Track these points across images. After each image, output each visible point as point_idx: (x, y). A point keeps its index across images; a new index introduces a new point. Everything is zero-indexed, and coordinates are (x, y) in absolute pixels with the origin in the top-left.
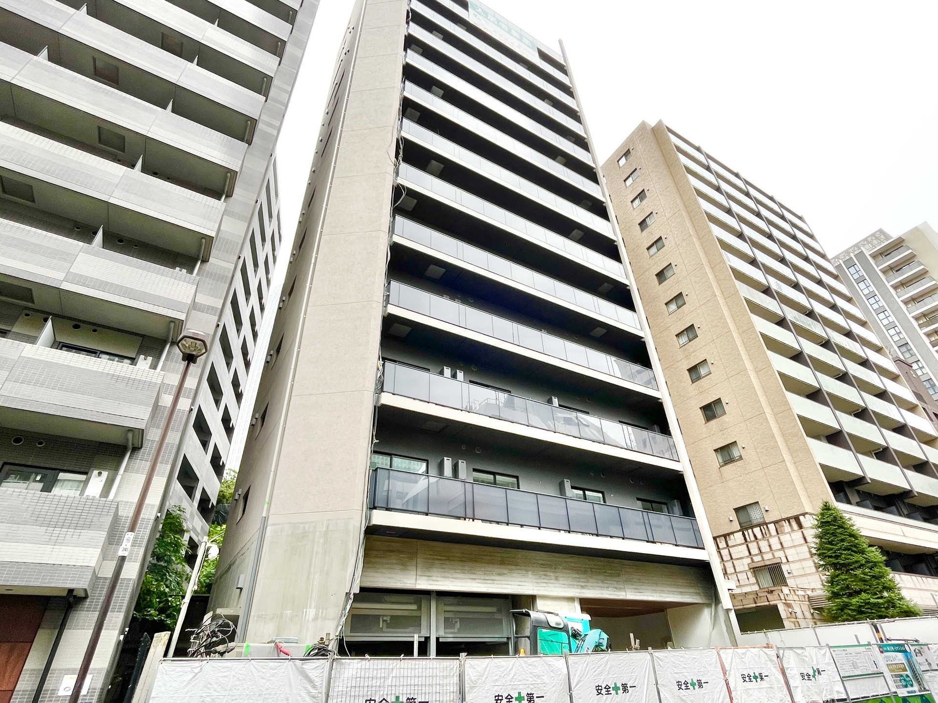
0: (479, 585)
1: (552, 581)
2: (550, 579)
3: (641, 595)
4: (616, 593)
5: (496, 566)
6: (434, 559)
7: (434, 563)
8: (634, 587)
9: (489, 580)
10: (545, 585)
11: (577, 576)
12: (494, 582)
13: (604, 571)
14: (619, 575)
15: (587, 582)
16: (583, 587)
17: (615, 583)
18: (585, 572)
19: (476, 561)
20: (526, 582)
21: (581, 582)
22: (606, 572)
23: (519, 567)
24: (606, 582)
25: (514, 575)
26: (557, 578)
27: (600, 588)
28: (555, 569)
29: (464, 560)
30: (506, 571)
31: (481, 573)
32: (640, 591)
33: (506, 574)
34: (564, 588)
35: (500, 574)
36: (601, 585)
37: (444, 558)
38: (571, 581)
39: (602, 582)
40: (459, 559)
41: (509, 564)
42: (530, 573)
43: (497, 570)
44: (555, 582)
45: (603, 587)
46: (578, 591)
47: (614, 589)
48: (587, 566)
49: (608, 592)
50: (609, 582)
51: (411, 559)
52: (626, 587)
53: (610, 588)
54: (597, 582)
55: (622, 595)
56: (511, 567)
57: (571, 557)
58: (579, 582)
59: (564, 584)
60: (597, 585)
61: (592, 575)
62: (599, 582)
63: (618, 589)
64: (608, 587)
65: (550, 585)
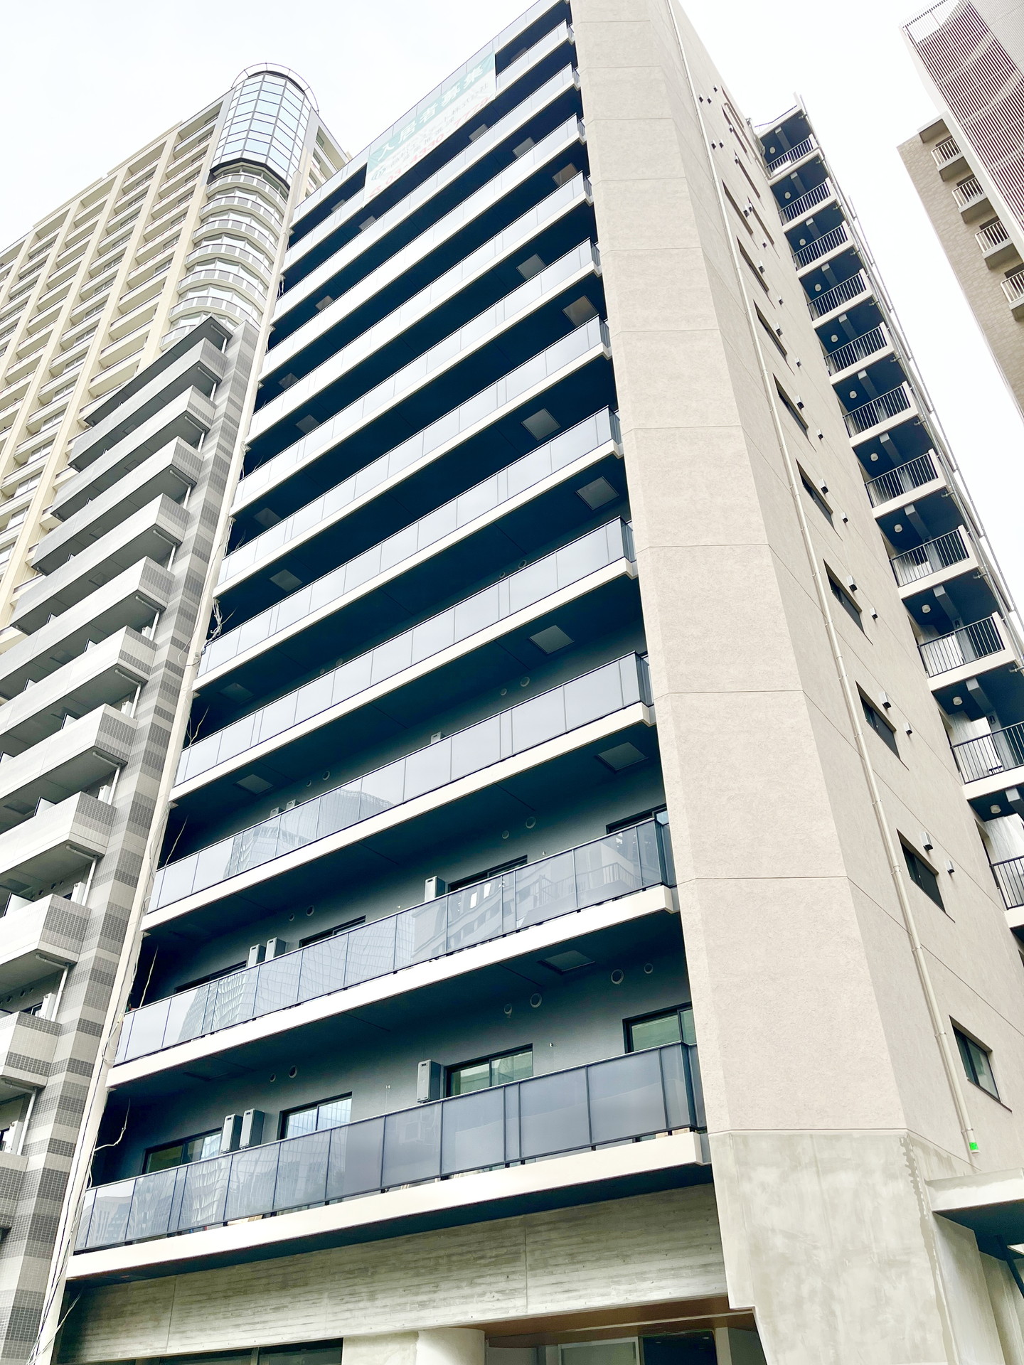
0: (244, 1335)
1: (361, 1305)
2: (359, 1301)
3: (569, 1298)
4: (499, 1305)
5: (274, 1294)
6: (192, 1303)
7: (191, 1309)
8: (552, 1279)
9: (258, 1323)
10: (348, 1315)
11: (416, 1281)
12: (266, 1324)
13: (480, 1254)
14: (513, 1258)
15: (435, 1292)
16: (423, 1305)
17: (503, 1278)
18: (433, 1270)
19: (245, 1293)
20: (315, 1315)
21: (423, 1293)
22: (482, 1258)
23: (308, 1288)
24: (479, 1281)
25: (298, 1305)
26: (372, 1297)
27: (462, 1300)
28: (373, 1274)
29: (231, 1294)
30: (286, 1301)
31: (250, 1312)
32: (566, 1287)
33: (286, 1307)
34: (384, 1313)
35: (277, 1309)
36: (467, 1291)
37: (205, 1297)
38: (401, 1296)
39: (472, 1283)
40: (221, 1294)
41: (294, 1286)
42: (326, 1295)
43: (274, 1302)
44: (368, 1304)
45: (472, 1296)
46: (414, 1315)
47: (497, 1296)
48: (442, 1253)
49: (481, 1306)
50: (488, 1279)
51: (165, 1308)
52: (529, 1285)
53: (488, 1295)
54: (458, 1287)
55: (514, 1307)
56: (297, 1290)
57: (408, 1241)
58: (417, 1294)
59: (385, 1306)
60: (455, 1293)
61: (449, 1270)
62: (464, 1284)
63: (507, 1292)
64: (484, 1294)
65: (356, 1313)
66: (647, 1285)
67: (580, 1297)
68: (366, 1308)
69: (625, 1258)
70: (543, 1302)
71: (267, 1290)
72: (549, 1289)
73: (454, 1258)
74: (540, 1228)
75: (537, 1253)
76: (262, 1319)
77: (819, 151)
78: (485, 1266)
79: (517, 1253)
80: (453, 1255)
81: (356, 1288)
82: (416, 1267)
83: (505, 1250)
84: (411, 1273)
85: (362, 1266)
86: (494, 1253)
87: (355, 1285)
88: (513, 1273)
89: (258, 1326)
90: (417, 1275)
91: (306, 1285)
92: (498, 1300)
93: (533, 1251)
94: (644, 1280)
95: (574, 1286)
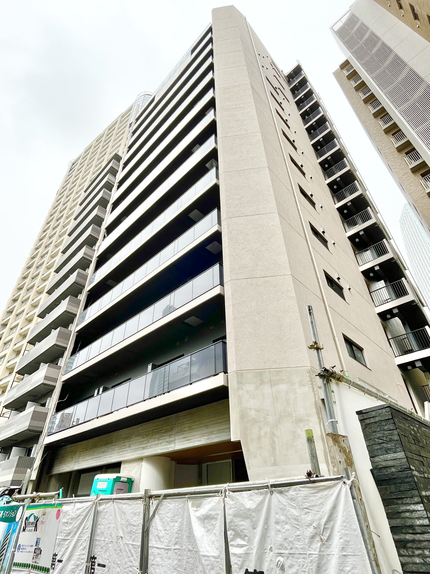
0: (95, 462)
1: (126, 449)
3: (188, 443)
4: (166, 447)
5: (103, 447)
6: (82, 451)
7: (81, 454)
8: (183, 436)
10: (122, 453)
11: (142, 440)
12: (100, 458)
13: (162, 429)
14: (172, 429)
15: (148, 443)
16: (144, 448)
17: (168, 437)
18: (147, 436)
19: (96, 447)
21: (144, 444)
22: (162, 430)
23: (113, 444)
24: (161, 438)
25: (109, 450)
26: (129, 447)
27: (155, 446)
28: (131, 438)
30: (105, 449)
31: (96, 454)
32: (187, 439)
33: (106, 451)
34: (132, 452)
35: (104, 452)
36: (157, 442)
37: (85, 450)
38: (138, 445)
39: (159, 439)
40: (89, 448)
42: (117, 446)
43: (103, 450)
45: (158, 444)
46: (140, 452)
47: (166, 443)
48: (150, 429)
49: (161, 447)
50: (164, 438)
51: (75, 454)
52: (176, 439)
53: (163, 443)
54: (154, 441)
55: (171, 447)
56: (109, 445)
57: (141, 426)
58: (142, 444)
59: (133, 449)
60: (154, 443)
61: (152, 435)
62: (156, 440)
63: (169, 442)
64: (162, 443)
65: (125, 452)
66: (213, 436)
67: (191, 442)
68: (127, 450)
69: (207, 426)
70: (180, 445)
71: (101, 446)
72: (181, 440)
73: (154, 431)
74: (181, 418)
75: (179, 427)
76: (99, 456)
77: (305, 75)
78: (163, 433)
79: (173, 427)
80: (154, 430)
81: (125, 443)
82: (142, 435)
83: (169, 427)
84: (141, 437)
85: (128, 435)
86: (166, 428)
87: (125, 442)
88: (171, 435)
89: (98, 458)
90: (143, 438)
91: (112, 443)
92: (166, 445)
93: (178, 426)
94: (213, 434)
95: (189, 438)
